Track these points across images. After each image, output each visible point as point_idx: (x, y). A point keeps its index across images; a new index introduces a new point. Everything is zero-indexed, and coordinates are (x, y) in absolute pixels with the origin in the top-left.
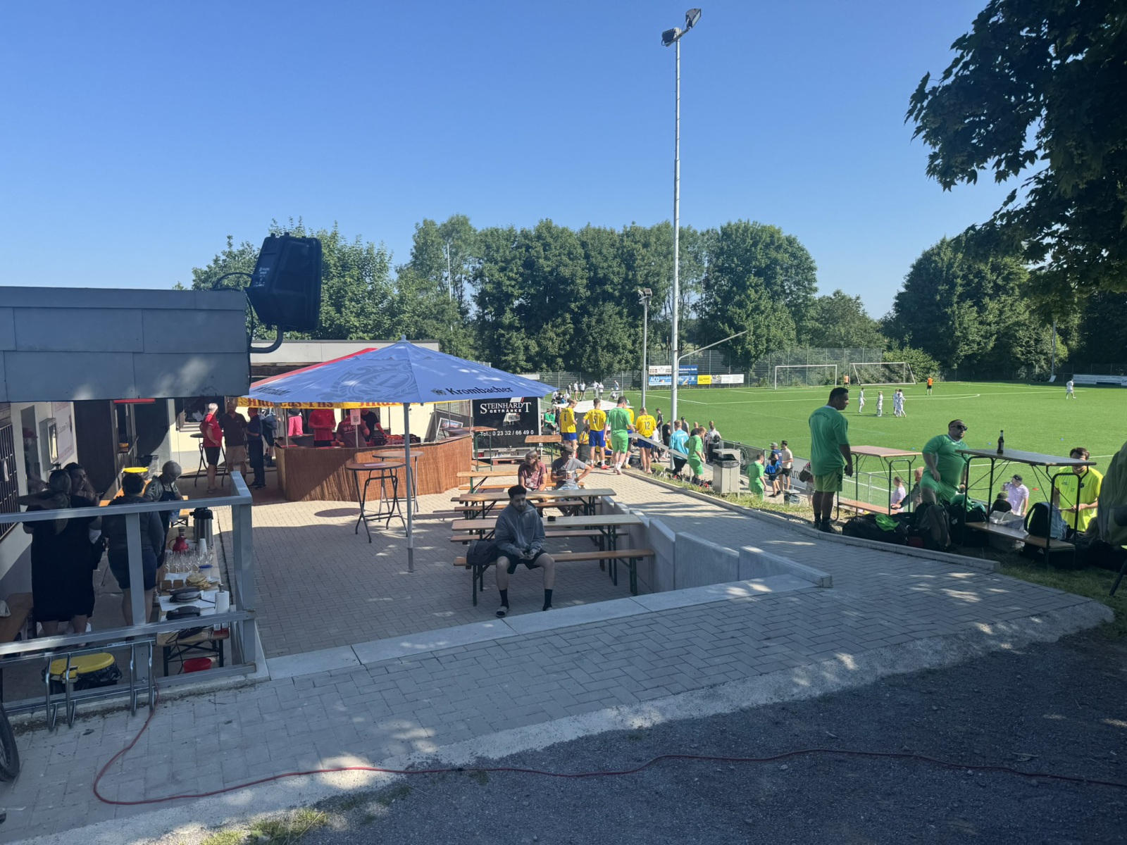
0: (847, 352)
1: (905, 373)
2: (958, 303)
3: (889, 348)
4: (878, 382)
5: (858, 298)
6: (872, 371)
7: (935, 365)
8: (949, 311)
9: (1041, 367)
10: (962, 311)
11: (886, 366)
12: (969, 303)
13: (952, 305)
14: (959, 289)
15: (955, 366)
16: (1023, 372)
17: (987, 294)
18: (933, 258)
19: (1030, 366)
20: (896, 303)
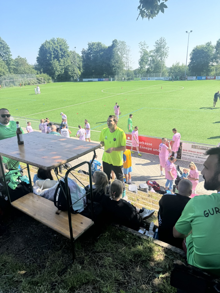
0: (25, 75)
1: (43, 81)
2: (53, 60)
3: (37, 74)
4: (36, 84)
5: (25, 58)
6: (34, 81)
7: (50, 78)
8: (51, 62)
9: (76, 77)
10: (55, 62)
11: (38, 79)
12: (56, 60)
13: (52, 60)
14: (53, 56)
15: (56, 78)
16: (72, 79)
17: (60, 57)
18: (44, 46)
19: (73, 77)
20: (37, 60)
